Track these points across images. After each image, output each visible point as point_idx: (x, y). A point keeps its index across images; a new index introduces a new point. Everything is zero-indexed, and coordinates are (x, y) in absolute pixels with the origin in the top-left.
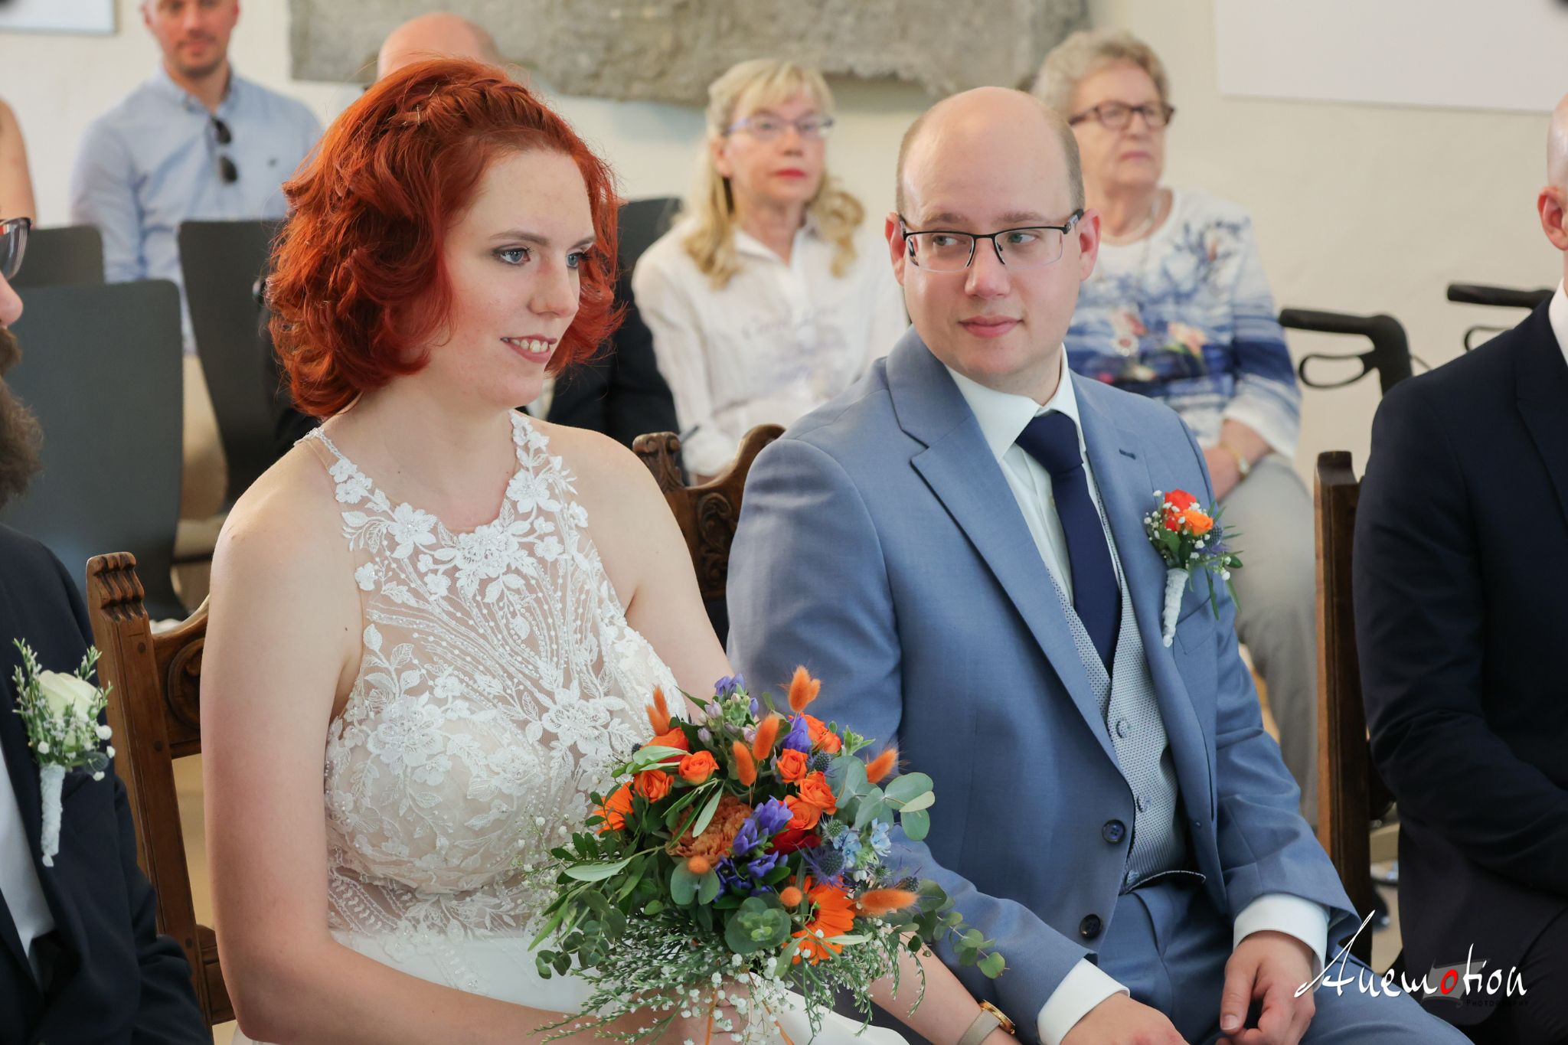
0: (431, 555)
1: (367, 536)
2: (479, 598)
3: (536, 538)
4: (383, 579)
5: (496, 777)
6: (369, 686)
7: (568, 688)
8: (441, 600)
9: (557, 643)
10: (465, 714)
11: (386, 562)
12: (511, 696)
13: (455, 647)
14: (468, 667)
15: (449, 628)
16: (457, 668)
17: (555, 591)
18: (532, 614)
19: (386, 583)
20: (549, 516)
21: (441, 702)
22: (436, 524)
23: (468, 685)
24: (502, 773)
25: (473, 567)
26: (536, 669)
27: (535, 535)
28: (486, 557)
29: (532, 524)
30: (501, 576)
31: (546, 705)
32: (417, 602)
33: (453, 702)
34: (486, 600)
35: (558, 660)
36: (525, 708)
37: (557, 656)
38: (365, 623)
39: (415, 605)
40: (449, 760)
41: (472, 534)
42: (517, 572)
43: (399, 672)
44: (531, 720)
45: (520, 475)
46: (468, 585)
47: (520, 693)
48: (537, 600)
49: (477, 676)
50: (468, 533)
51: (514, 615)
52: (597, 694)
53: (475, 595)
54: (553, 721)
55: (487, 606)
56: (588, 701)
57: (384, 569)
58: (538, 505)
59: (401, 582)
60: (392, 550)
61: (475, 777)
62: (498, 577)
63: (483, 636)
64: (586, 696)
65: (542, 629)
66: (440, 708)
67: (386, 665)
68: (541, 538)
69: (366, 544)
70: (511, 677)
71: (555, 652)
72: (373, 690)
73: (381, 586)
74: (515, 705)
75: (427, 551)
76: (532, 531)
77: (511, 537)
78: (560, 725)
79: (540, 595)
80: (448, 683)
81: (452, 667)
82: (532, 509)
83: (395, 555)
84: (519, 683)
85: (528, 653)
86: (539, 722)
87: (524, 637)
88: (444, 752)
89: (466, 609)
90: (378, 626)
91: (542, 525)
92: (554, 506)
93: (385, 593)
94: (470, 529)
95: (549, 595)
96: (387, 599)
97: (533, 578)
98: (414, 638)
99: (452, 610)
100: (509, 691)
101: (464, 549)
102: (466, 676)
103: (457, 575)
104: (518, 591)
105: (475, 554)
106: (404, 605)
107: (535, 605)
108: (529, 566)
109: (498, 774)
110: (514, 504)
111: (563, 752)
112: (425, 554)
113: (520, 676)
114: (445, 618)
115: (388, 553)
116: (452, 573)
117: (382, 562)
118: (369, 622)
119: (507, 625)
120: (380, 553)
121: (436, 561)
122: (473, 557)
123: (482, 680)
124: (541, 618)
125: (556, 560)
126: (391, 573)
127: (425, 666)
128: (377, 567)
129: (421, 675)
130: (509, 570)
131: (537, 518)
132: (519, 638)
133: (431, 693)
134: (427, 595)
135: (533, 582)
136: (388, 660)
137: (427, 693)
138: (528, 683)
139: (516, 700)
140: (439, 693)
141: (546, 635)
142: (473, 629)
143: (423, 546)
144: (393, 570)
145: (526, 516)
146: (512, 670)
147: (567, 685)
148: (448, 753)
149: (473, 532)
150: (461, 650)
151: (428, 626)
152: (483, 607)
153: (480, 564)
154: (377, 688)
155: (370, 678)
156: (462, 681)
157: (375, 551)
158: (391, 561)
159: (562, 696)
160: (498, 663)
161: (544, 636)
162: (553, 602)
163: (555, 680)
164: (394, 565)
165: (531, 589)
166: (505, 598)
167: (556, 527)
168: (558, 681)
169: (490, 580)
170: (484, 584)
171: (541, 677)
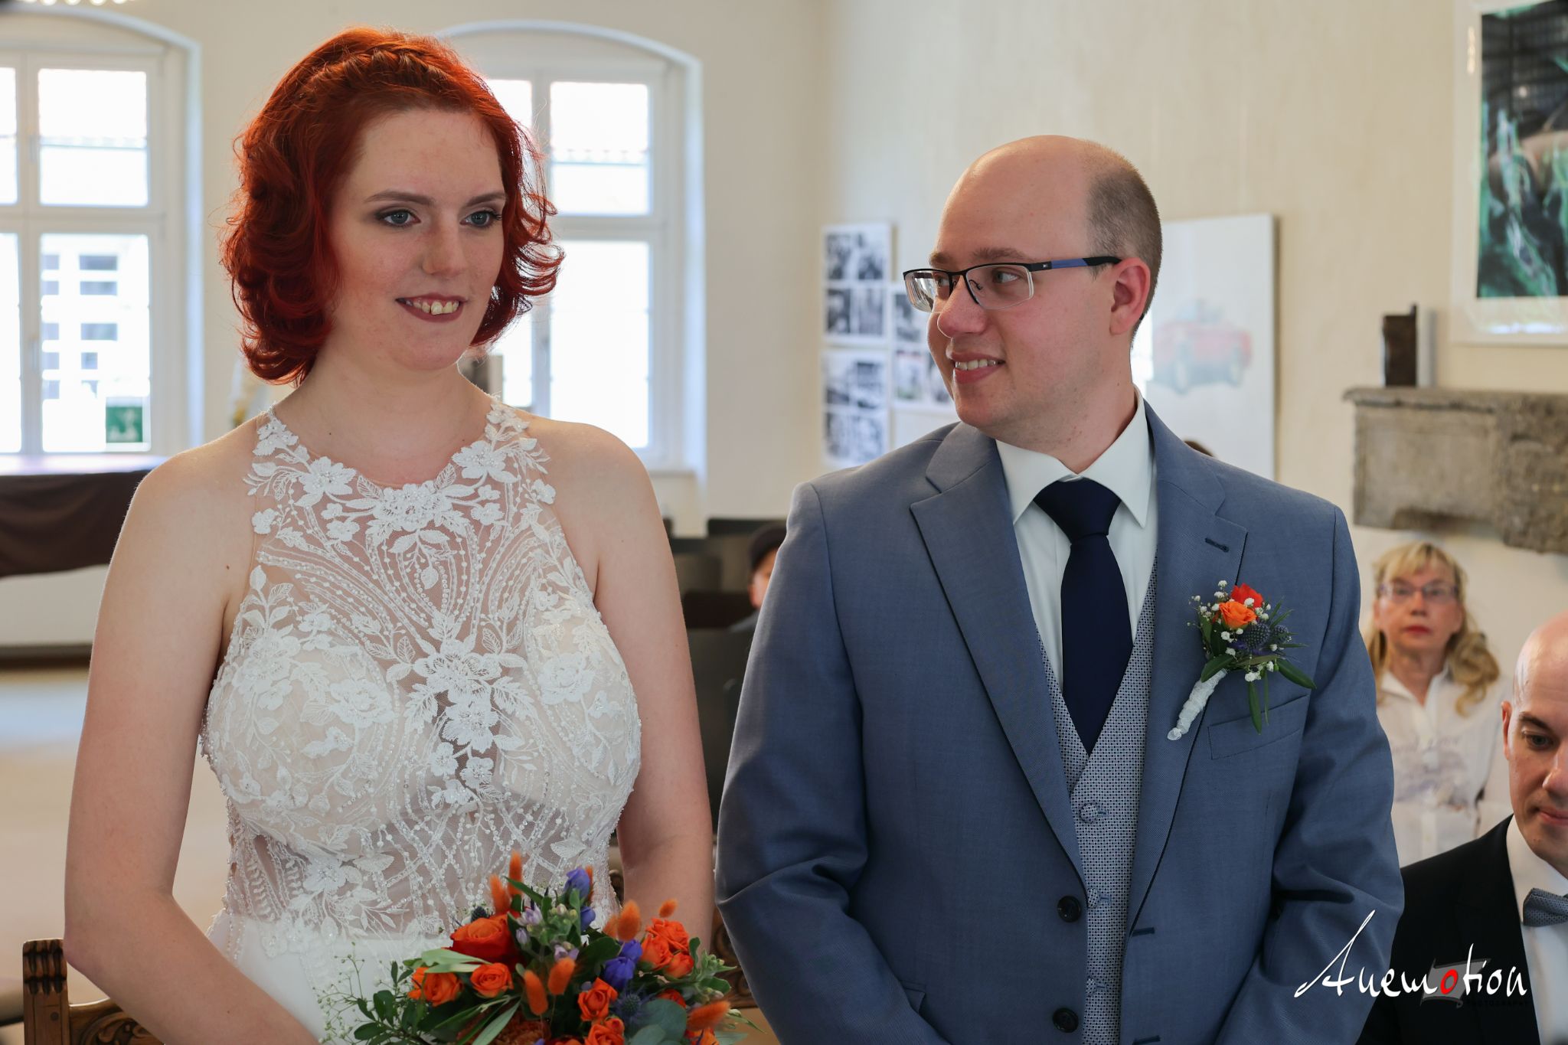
0: (341, 504)
1: (274, 485)
2: (384, 548)
3: (478, 503)
4: (280, 525)
5: (336, 704)
6: (246, 624)
7: (462, 640)
8: (340, 545)
9: (464, 599)
10: (325, 646)
11: (288, 509)
12: (387, 638)
13: (339, 588)
14: (347, 607)
15: (339, 570)
16: (331, 606)
17: (480, 552)
18: (446, 568)
19: (282, 528)
20: (496, 485)
21: (302, 635)
22: (356, 477)
23: (339, 622)
24: (343, 702)
25: (390, 519)
26: (429, 619)
27: (478, 500)
28: (407, 512)
29: (476, 490)
30: (418, 530)
31: (426, 652)
32: (309, 547)
33: (316, 635)
34: (391, 551)
35: (460, 614)
36: (398, 650)
37: (460, 610)
38: (254, 564)
39: (307, 550)
40: (290, 685)
41: (398, 491)
42: (443, 529)
43: (272, 608)
44: (400, 661)
45: (478, 445)
46: (377, 534)
47: (397, 637)
48: (458, 558)
49: (354, 617)
50: (395, 489)
51: (424, 566)
52: (497, 650)
53: (382, 544)
54: (428, 667)
55: (392, 556)
56: (482, 655)
57: (284, 516)
58: (488, 474)
59: (297, 528)
60: (296, 498)
61: (311, 701)
62: (415, 532)
63: (377, 583)
64: (480, 649)
65: (453, 583)
66: (299, 639)
67: (264, 603)
68: (483, 503)
69: (271, 491)
70: (394, 620)
71: (458, 606)
72: (248, 628)
73: (278, 530)
74: (387, 645)
75: (339, 501)
76: (475, 495)
77: (445, 498)
78: (435, 672)
79: (462, 552)
80: (318, 619)
81: (327, 605)
82: (481, 477)
83: (299, 503)
84: (403, 627)
85: (425, 602)
86: (410, 665)
87: (428, 586)
88: (288, 678)
89: (366, 556)
90: (266, 568)
91: (487, 492)
92: (508, 479)
93: (279, 537)
94: (397, 486)
95: (472, 555)
96: (279, 543)
97: (460, 536)
98: (295, 578)
99: (349, 554)
100: (386, 633)
101: (386, 501)
102: (340, 615)
103: (370, 523)
104: (437, 546)
105: (396, 508)
106: (295, 549)
107: (453, 561)
108: (459, 524)
109: (339, 701)
110: (459, 469)
111: (427, 697)
112: (335, 502)
113: (406, 621)
114: (337, 560)
115: (291, 502)
116: (364, 522)
117: (284, 509)
118: (257, 563)
119: (411, 576)
120: (284, 501)
121: (346, 509)
122: (393, 510)
123: (358, 621)
124: (455, 573)
125: (492, 525)
126: (289, 520)
127: (300, 604)
128: (277, 513)
129: (290, 611)
130: (431, 525)
131: (483, 485)
132: (423, 586)
133: (296, 627)
134: (323, 541)
135: (459, 540)
136: (266, 598)
137: (292, 626)
138: (412, 629)
139: (392, 643)
140: (304, 627)
141: (455, 589)
142: (367, 575)
143: (335, 496)
144: (293, 517)
145: (471, 482)
146: (399, 614)
147: (461, 637)
148: (292, 679)
149: (401, 489)
150: (344, 591)
151: (313, 568)
152: (386, 556)
153: (399, 517)
154: (251, 626)
155: (248, 616)
156: (333, 617)
157: (278, 498)
158: (293, 508)
159: (450, 646)
160: (385, 607)
161: (452, 590)
162: (474, 561)
163: (449, 632)
164: (294, 513)
165: (453, 544)
166: (417, 550)
167: (502, 496)
168: (452, 632)
169: (404, 533)
170: (396, 535)
171: (431, 626)
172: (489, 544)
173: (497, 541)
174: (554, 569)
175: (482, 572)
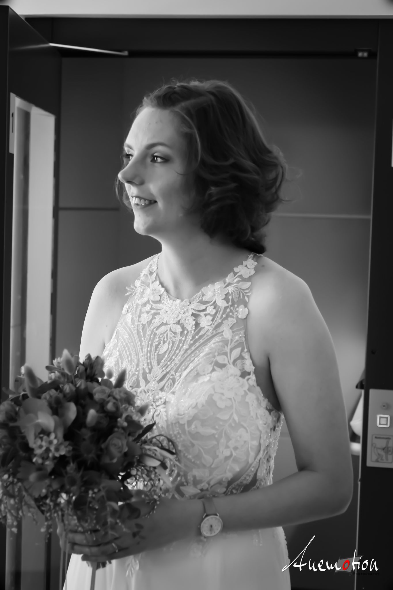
0: (152, 305)
1: (137, 291)
2: (155, 330)
3: (204, 314)
7: (158, 383)
8: (140, 325)
9: (171, 363)
12: (129, 374)
14: (125, 357)
15: (133, 337)
19: (129, 312)
20: (216, 307)
22: (164, 293)
25: (165, 316)
26: (151, 369)
29: (206, 307)
30: (172, 324)
31: (140, 385)
32: (130, 323)
35: (165, 370)
37: (166, 368)
45: (218, 284)
46: (156, 322)
47: (133, 374)
48: (180, 341)
49: (125, 361)
50: (173, 301)
51: (165, 342)
52: (168, 391)
54: (136, 393)
55: (155, 335)
57: (132, 307)
58: (215, 300)
59: (132, 314)
60: (138, 299)
62: (170, 324)
63: (142, 346)
64: (163, 389)
65: (171, 354)
68: (206, 315)
69: (135, 294)
70: (137, 367)
71: (167, 366)
75: (152, 303)
76: (204, 310)
77: (192, 310)
79: (183, 339)
82: (211, 302)
83: (137, 302)
84: (138, 370)
89: (146, 332)
91: (210, 310)
92: (223, 304)
93: (126, 317)
94: (175, 299)
97: (187, 330)
100: (130, 372)
101: (168, 306)
102: (120, 360)
105: (171, 311)
106: (127, 324)
107: (177, 342)
108: (190, 324)
110: (202, 296)
112: (150, 304)
116: (155, 315)
121: (152, 308)
122: (168, 312)
124: (175, 349)
130: (178, 323)
131: (210, 306)
135: (185, 332)
141: (170, 357)
142: (142, 342)
143: (152, 301)
145: (205, 303)
146: (141, 364)
147: (159, 381)
149: (175, 301)
150: (128, 348)
152: (153, 334)
153: (168, 316)
158: (134, 303)
159: (152, 385)
160: (138, 359)
163: (155, 378)
164: (135, 306)
165: (182, 334)
166: (166, 334)
167: (216, 313)
168: (157, 378)
169: (166, 324)
170: (163, 324)
171: (150, 373)
172: (197, 337)
173: (201, 337)
174: (225, 354)
175: (187, 350)
